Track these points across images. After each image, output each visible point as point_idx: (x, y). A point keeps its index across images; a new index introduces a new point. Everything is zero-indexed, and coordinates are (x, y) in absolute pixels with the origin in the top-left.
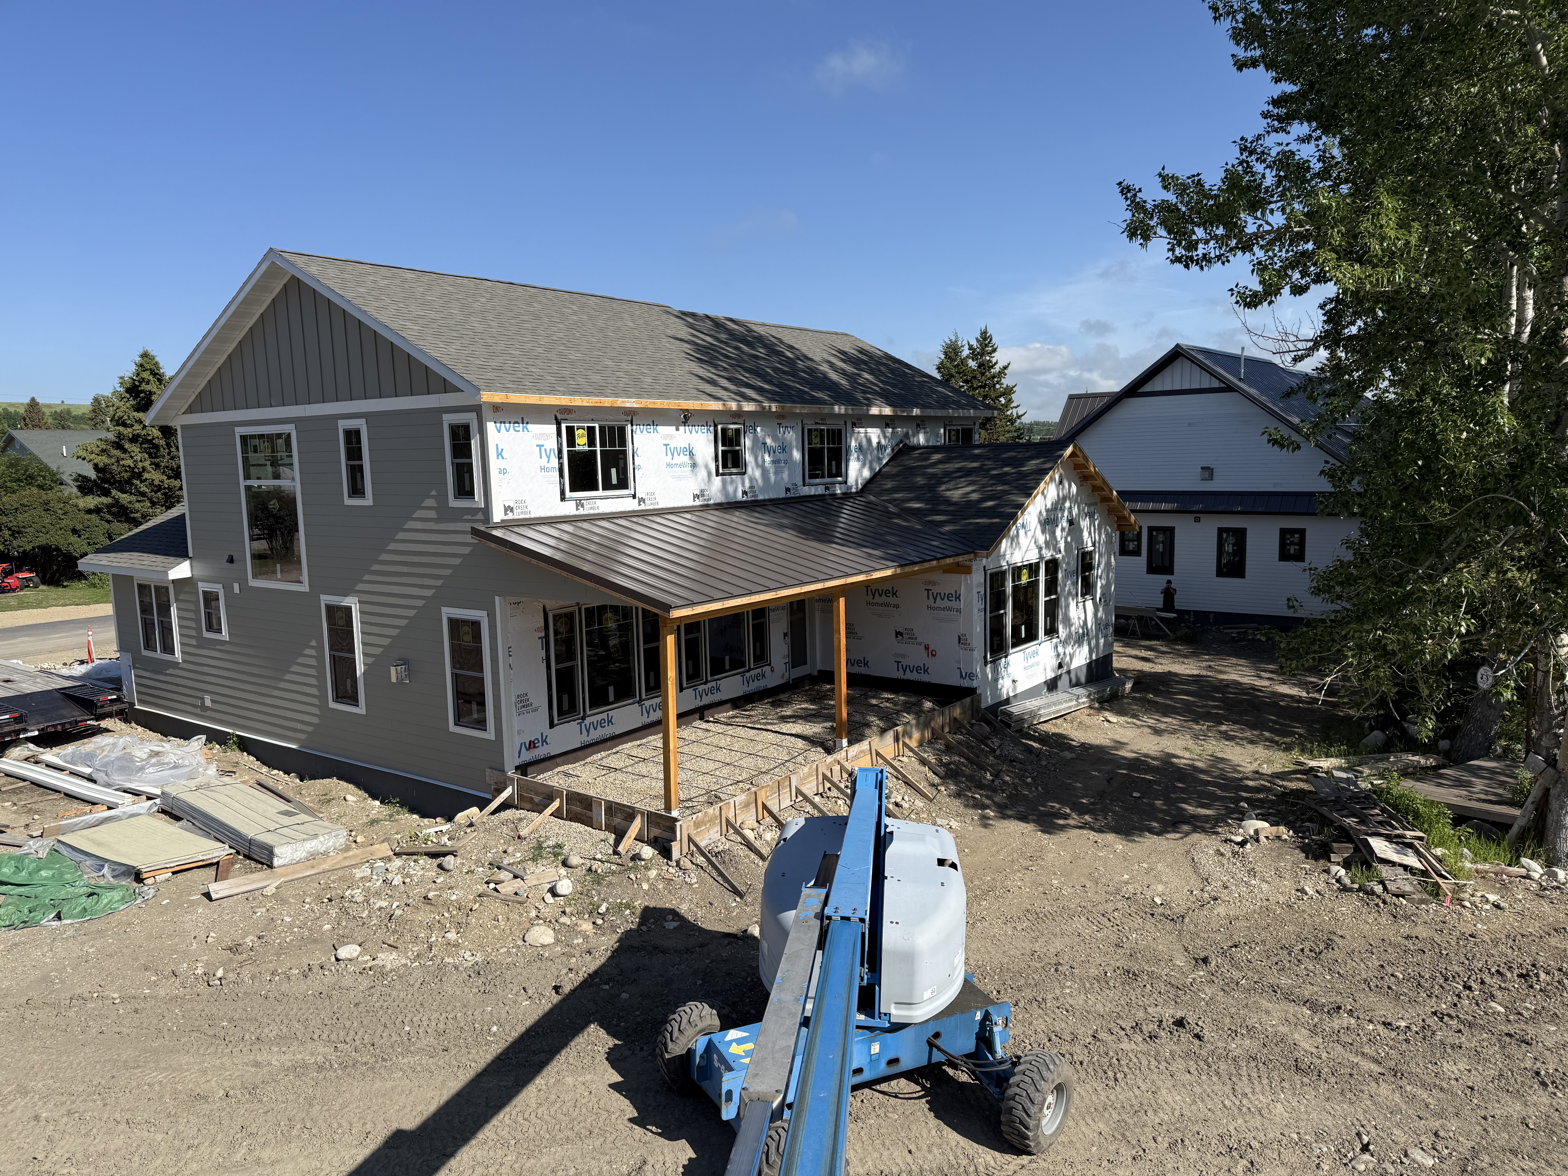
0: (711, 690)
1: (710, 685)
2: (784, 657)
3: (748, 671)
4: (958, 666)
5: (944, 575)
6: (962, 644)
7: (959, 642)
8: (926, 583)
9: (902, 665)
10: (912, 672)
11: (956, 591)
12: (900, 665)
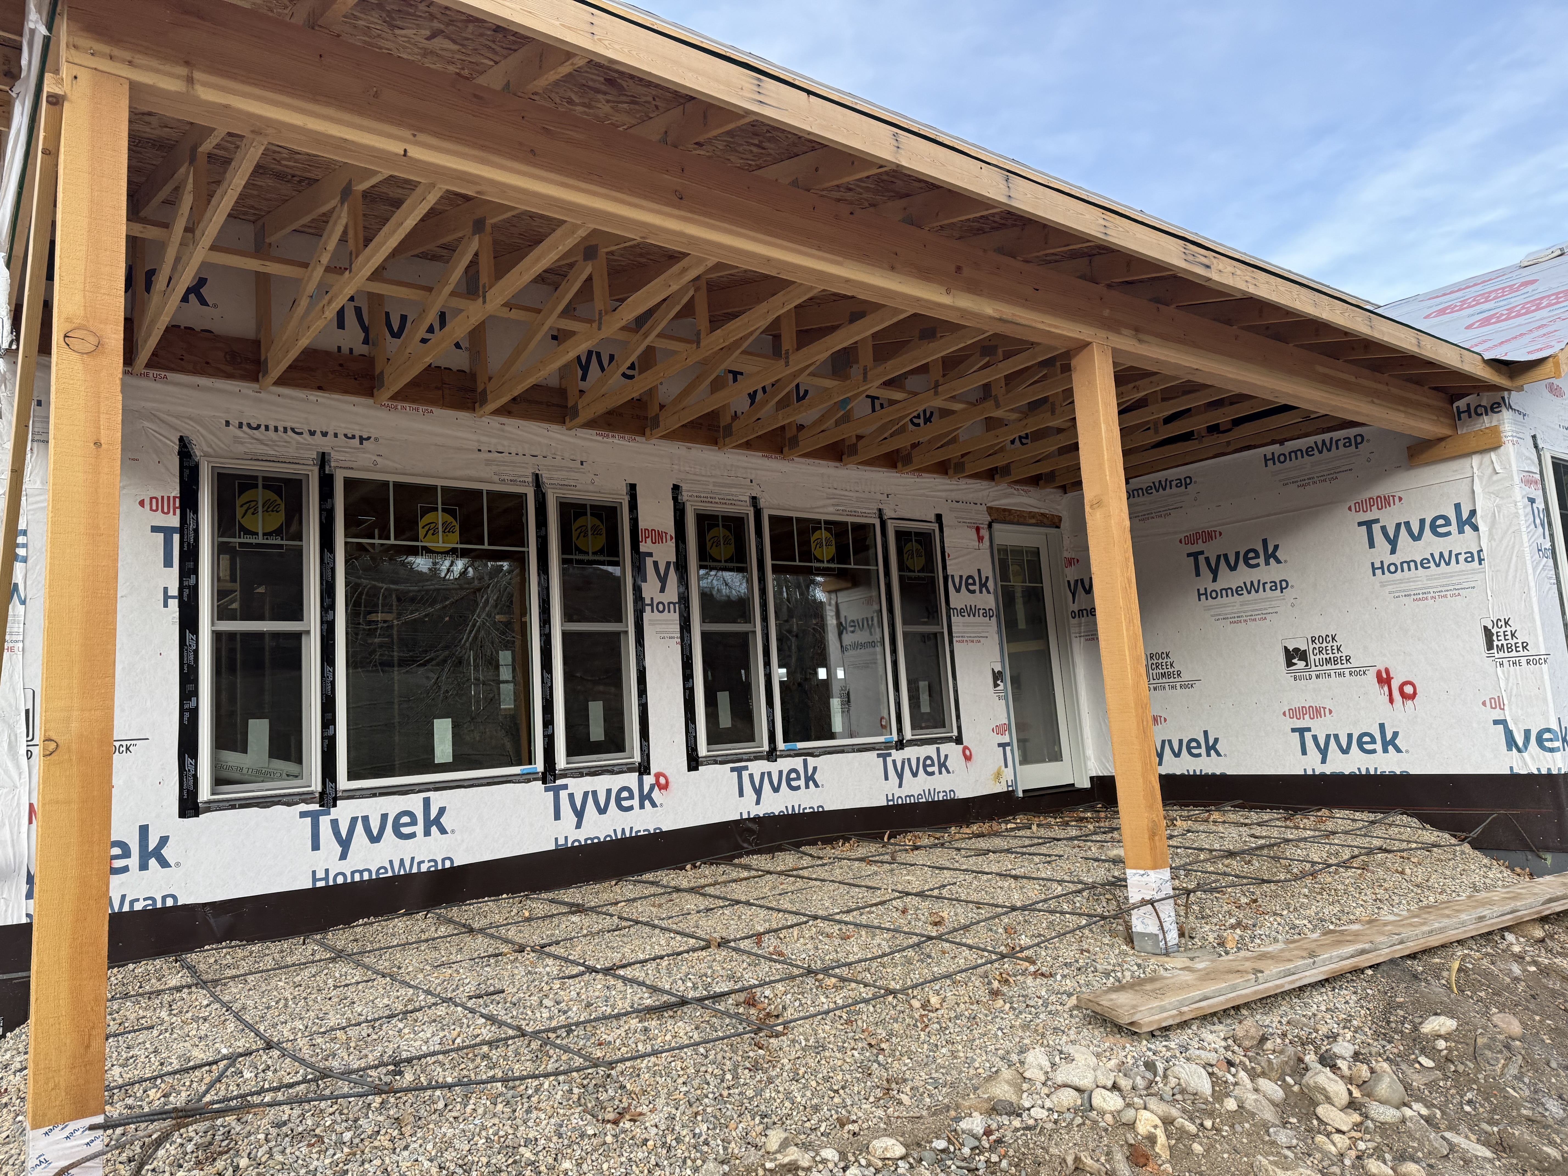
0: (790, 779)
1: (785, 764)
2: (999, 730)
3: (900, 745)
4: (1497, 715)
5: (1414, 473)
6: (1500, 648)
7: (1490, 646)
8: (1360, 507)
9: (1315, 738)
10: (1345, 751)
11: (1458, 506)
12: (1308, 736)
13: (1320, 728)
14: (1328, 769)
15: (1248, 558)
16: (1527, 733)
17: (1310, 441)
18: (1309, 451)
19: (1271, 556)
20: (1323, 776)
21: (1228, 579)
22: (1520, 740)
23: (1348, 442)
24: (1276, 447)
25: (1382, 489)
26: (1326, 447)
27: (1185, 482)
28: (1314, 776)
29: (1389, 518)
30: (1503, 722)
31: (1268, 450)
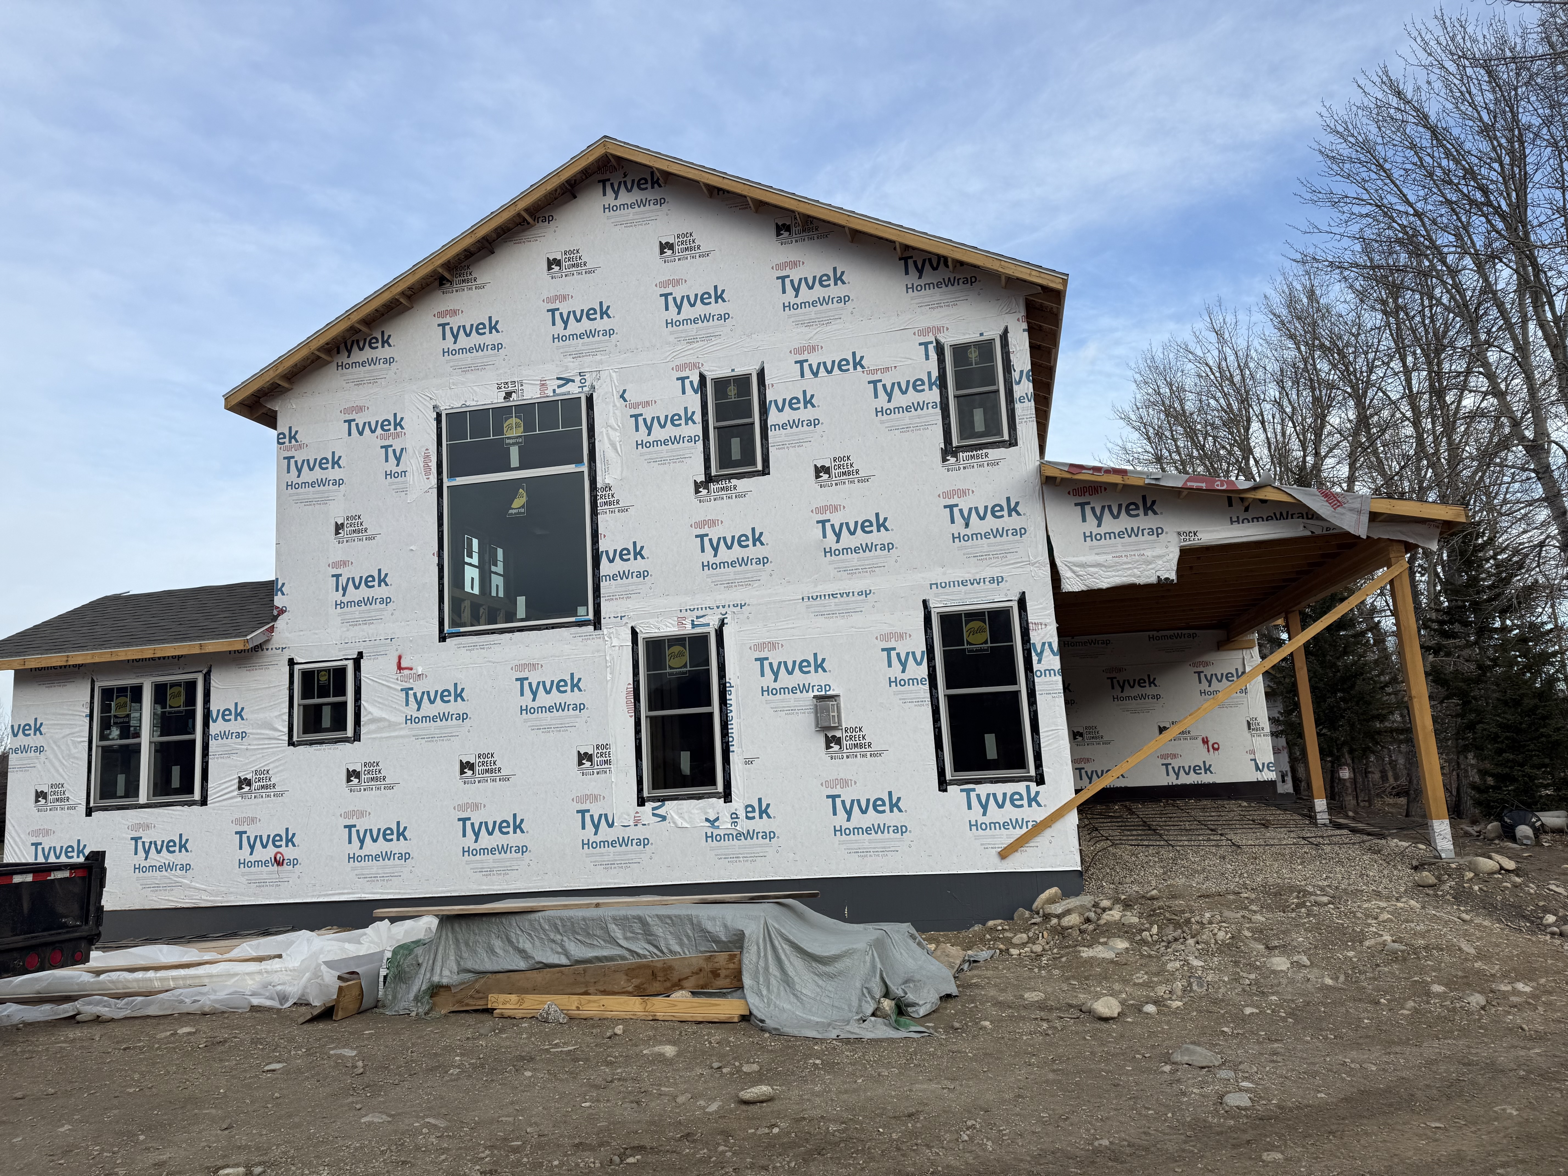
4: (1252, 757)
5: (1219, 653)
6: (1253, 730)
7: (1249, 728)
8: (1194, 665)
9: (1173, 768)
10: (1187, 774)
11: (1237, 669)
12: (1170, 767)
13: (1176, 763)
14: (1179, 782)
15: (1140, 683)
16: (1263, 764)
17: (1171, 632)
18: (1171, 637)
19: (1152, 683)
20: (1177, 785)
21: (1129, 691)
22: (1261, 767)
23: (1189, 635)
24: (1155, 633)
25: (1205, 658)
26: (1178, 636)
27: (1107, 643)
28: (1173, 786)
29: (1208, 671)
30: (1255, 760)
31: (1151, 633)
